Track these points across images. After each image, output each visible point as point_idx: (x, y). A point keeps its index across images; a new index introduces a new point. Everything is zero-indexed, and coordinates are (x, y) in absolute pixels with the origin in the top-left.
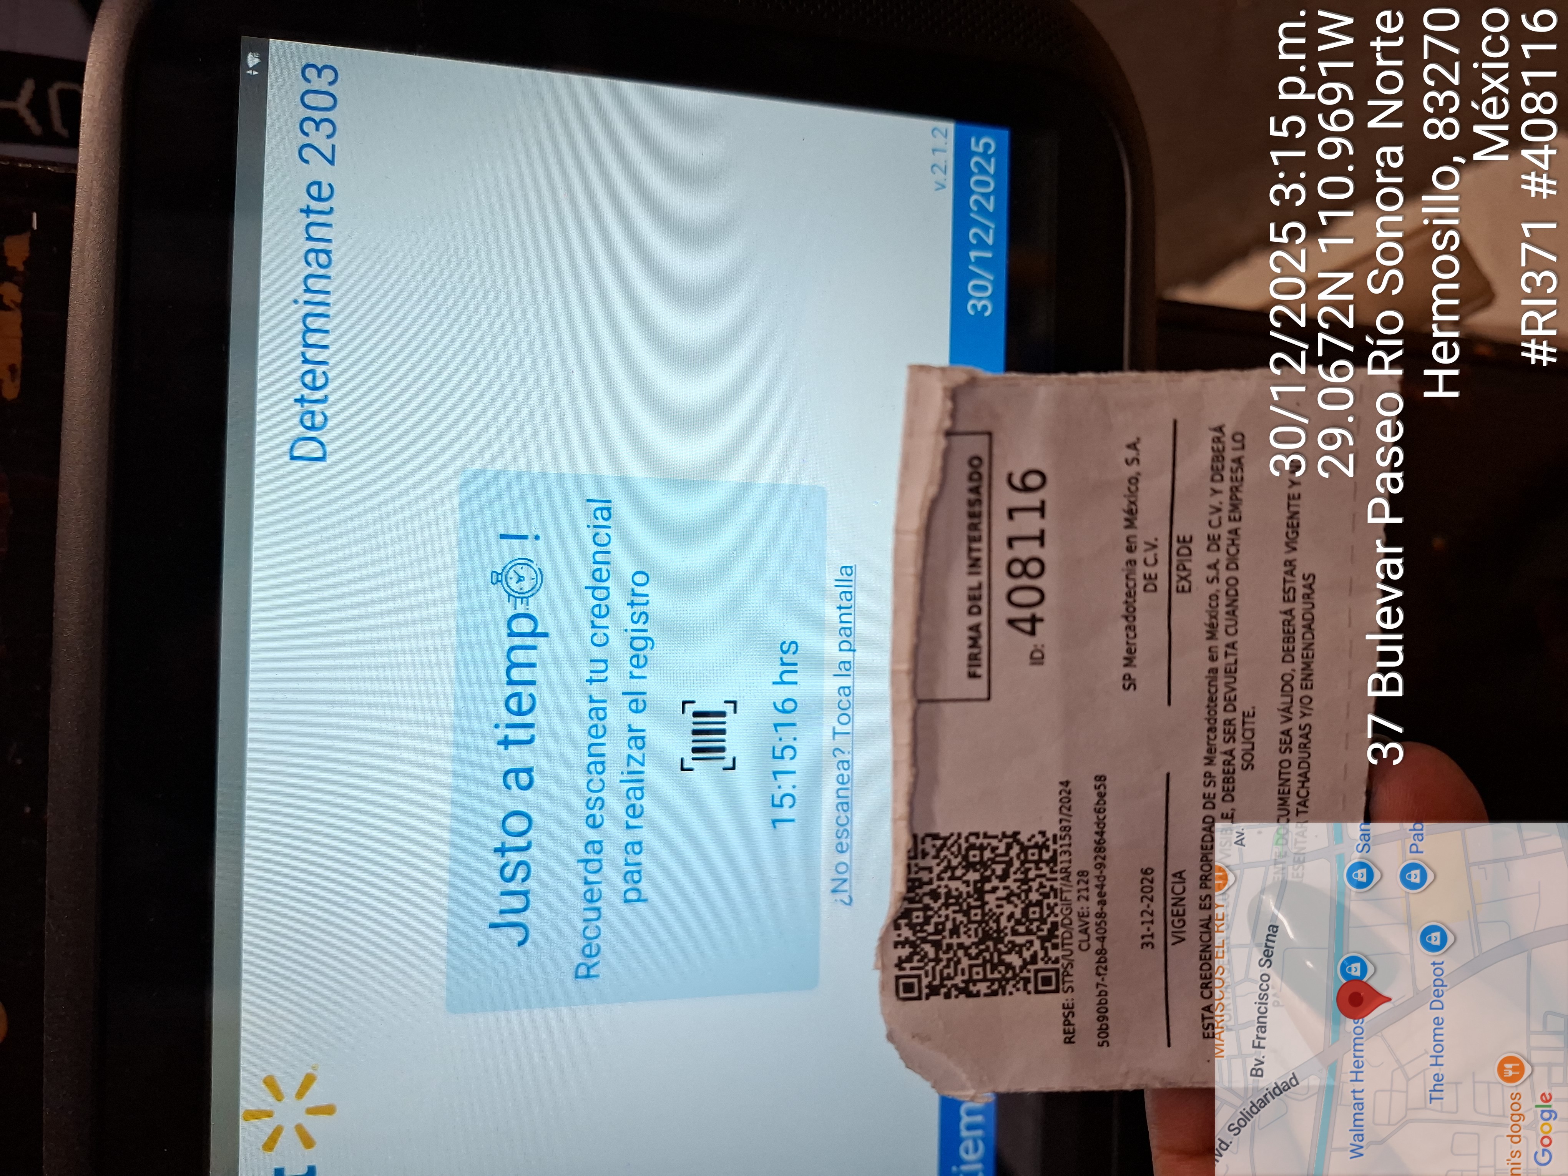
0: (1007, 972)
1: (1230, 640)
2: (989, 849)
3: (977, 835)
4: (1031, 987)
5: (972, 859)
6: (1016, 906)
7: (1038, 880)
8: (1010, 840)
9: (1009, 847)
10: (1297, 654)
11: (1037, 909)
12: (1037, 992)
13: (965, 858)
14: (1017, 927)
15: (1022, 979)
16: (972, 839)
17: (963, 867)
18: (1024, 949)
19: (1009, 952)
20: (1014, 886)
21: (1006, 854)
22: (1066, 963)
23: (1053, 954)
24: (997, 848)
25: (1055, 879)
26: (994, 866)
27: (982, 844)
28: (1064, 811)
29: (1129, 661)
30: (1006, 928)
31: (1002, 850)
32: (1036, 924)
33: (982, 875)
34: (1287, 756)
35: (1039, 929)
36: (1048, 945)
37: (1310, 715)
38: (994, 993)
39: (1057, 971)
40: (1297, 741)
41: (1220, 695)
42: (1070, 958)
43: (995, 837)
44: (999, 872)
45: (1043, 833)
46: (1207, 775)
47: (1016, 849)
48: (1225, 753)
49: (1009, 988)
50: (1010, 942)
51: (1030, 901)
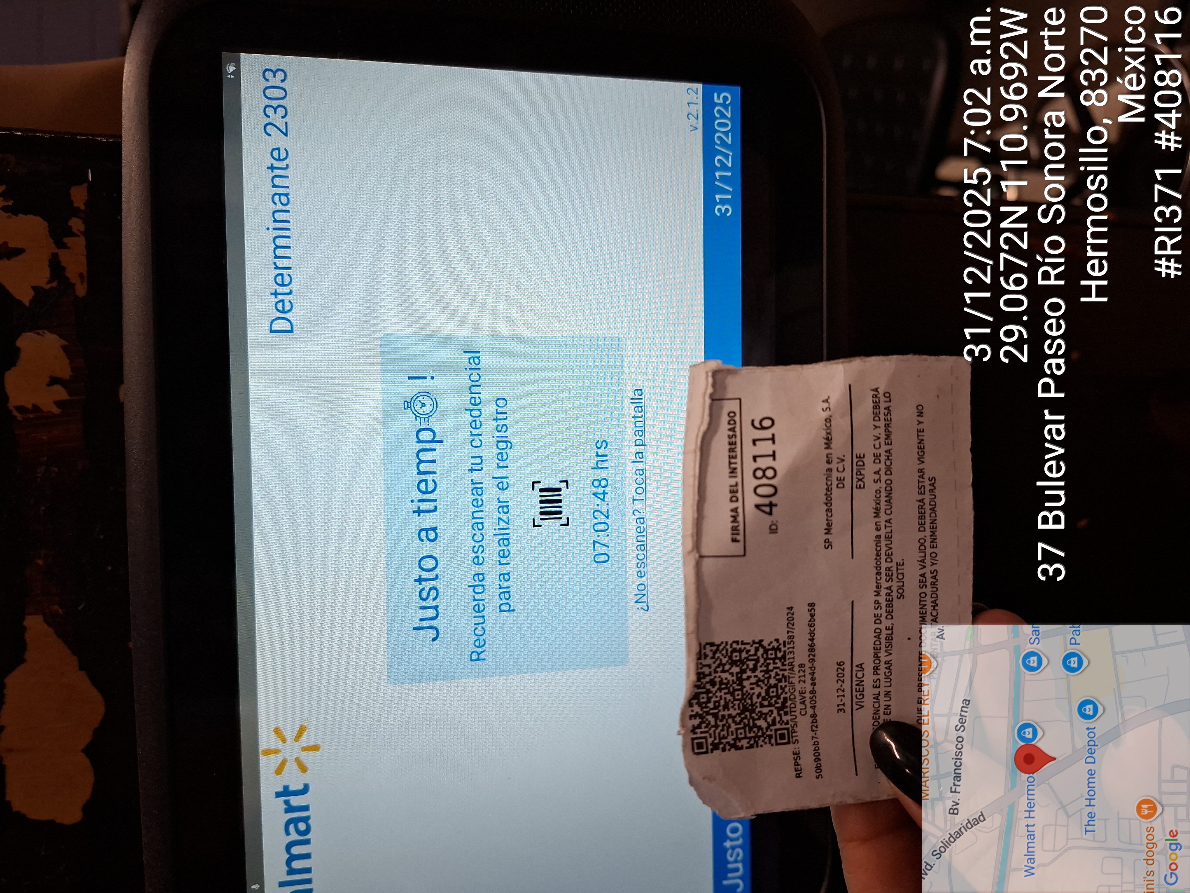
0: (758, 732)
1: (888, 518)
2: (745, 651)
3: (737, 643)
4: (773, 741)
5: (734, 659)
6: (762, 688)
7: (775, 671)
8: (758, 645)
9: (757, 650)
10: (927, 526)
11: (774, 690)
12: (777, 744)
13: (731, 657)
14: (763, 702)
15: (767, 736)
16: (735, 646)
17: (730, 664)
18: (768, 716)
19: (759, 719)
20: (760, 675)
21: (755, 654)
22: (793, 724)
23: (785, 718)
24: (749, 651)
25: (785, 670)
26: (748, 663)
27: (740, 648)
28: (790, 626)
29: (828, 531)
30: (756, 703)
31: (752, 652)
32: (774, 699)
33: (741, 668)
34: (924, 590)
35: (776, 703)
36: (782, 712)
37: (936, 564)
38: (751, 747)
39: (787, 729)
40: (929, 581)
41: (883, 552)
42: (795, 720)
43: (748, 644)
44: (751, 666)
45: (777, 640)
46: (877, 602)
47: (761, 651)
48: (887, 588)
49: (760, 743)
50: (760, 712)
51: (770, 685)
